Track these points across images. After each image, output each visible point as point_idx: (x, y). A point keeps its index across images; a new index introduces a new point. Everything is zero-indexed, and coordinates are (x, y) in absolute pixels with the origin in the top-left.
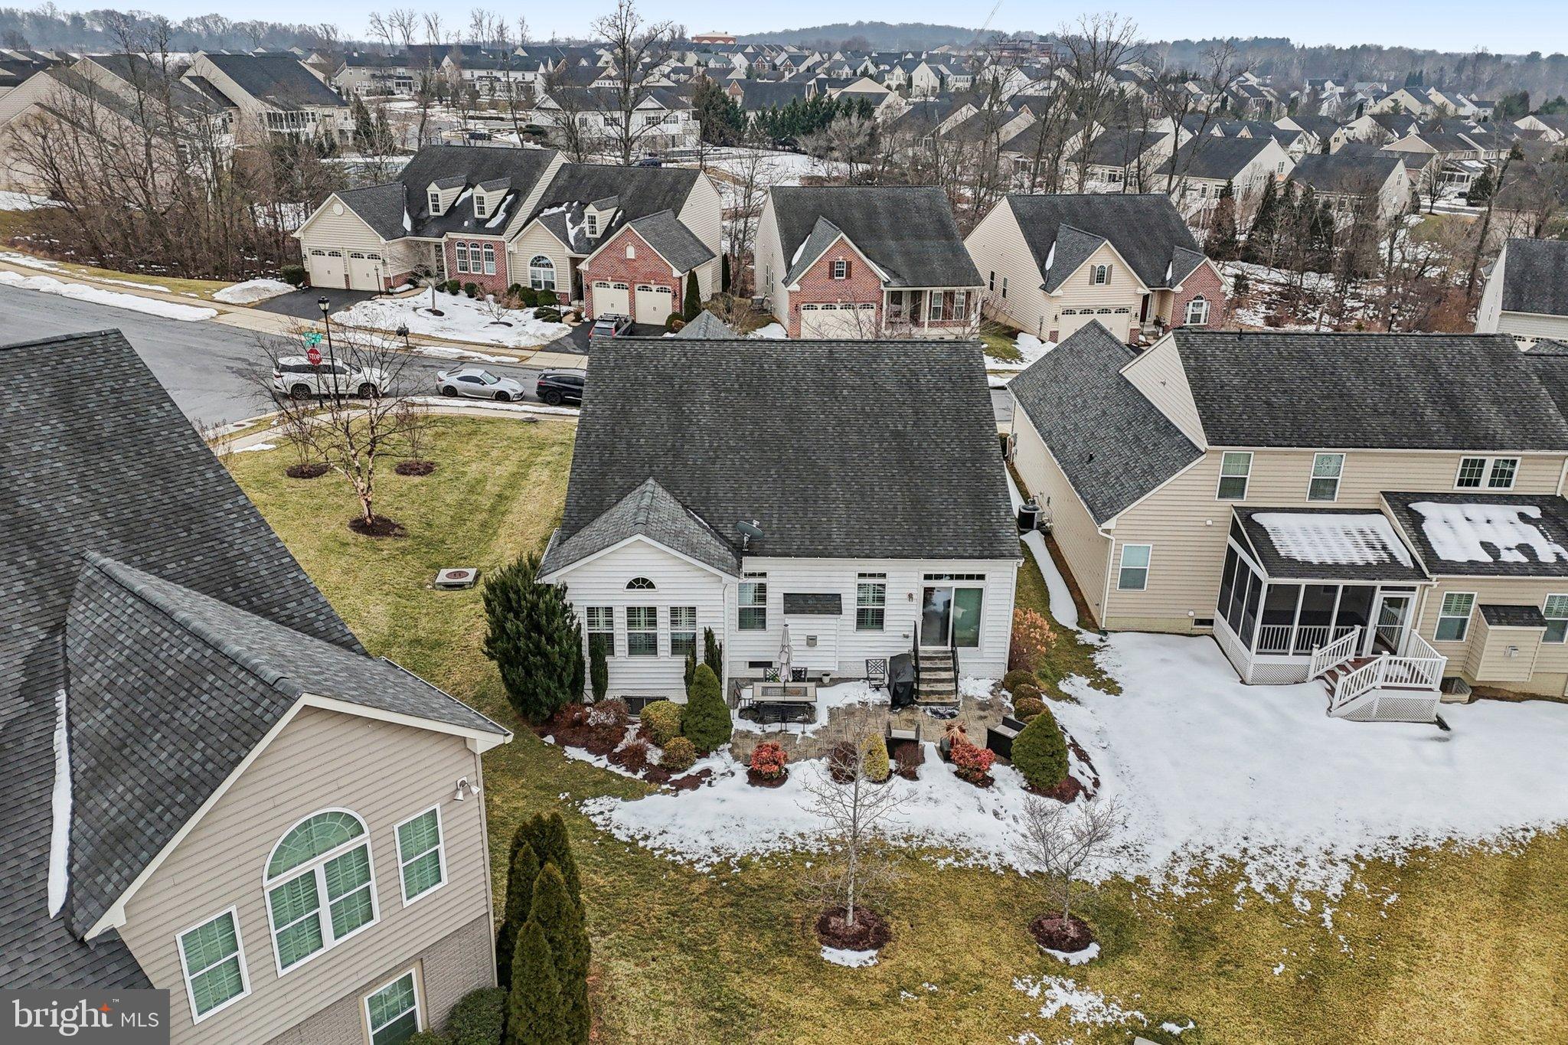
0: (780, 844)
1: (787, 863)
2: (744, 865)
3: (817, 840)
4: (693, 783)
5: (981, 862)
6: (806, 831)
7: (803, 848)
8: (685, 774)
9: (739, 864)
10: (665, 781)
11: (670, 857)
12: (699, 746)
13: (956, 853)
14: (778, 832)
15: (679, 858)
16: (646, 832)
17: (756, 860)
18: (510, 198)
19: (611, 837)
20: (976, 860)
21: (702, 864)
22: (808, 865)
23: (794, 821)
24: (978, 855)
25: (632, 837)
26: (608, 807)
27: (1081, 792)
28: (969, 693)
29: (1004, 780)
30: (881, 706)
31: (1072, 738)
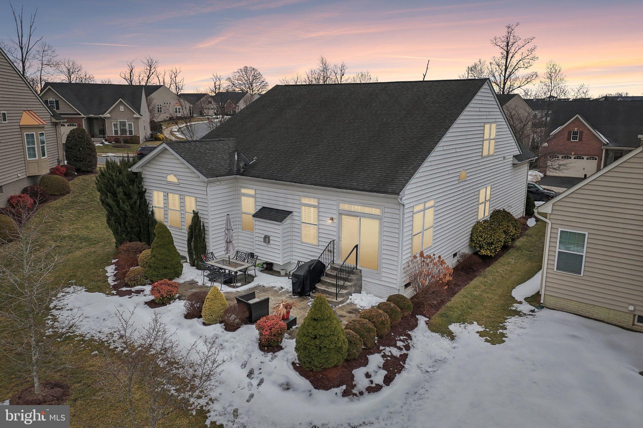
5: (192, 398)
13: (185, 385)
14: (114, 330)
27: (344, 387)
28: (356, 302)
29: (286, 353)
30: (288, 292)
31: (406, 356)
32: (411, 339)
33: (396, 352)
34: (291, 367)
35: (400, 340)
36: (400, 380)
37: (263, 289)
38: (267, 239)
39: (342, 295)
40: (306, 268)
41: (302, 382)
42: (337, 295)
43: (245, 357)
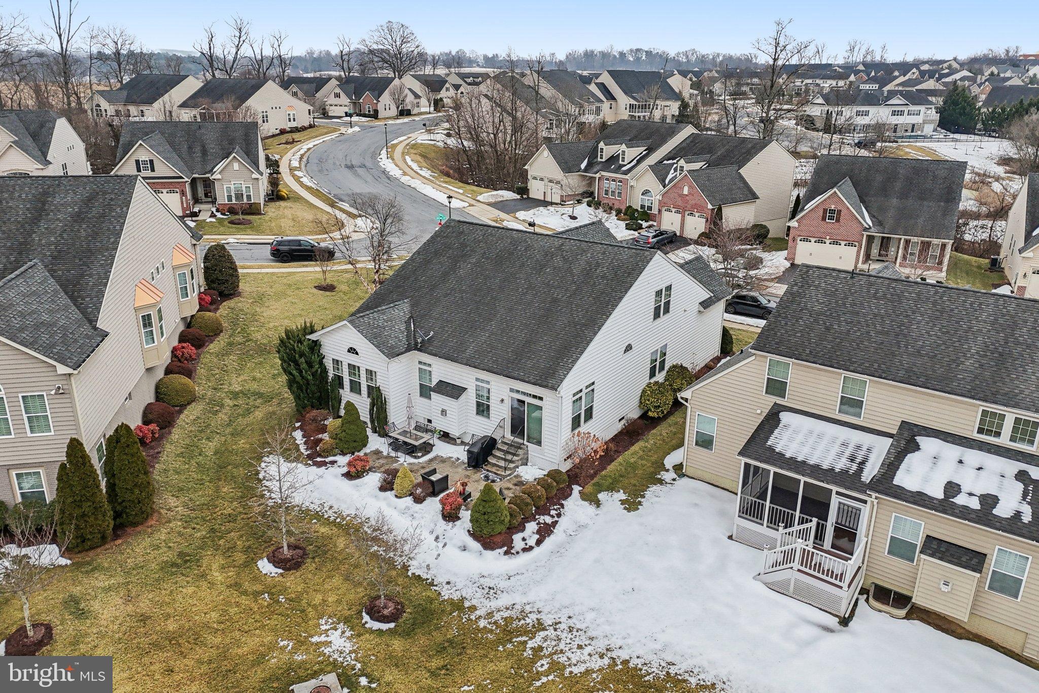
0: (316, 507)
1: (307, 516)
3: (334, 512)
4: (322, 464)
6: (335, 506)
7: (323, 513)
10: (312, 460)
12: (338, 447)
14: (323, 501)
18: (644, 153)
19: (258, 474)
22: (314, 521)
23: (338, 499)
25: (264, 478)
27: (505, 548)
28: (522, 474)
29: (463, 522)
30: (464, 463)
31: (556, 522)
32: (563, 508)
33: (548, 520)
34: (467, 534)
35: (554, 509)
36: (548, 542)
37: (443, 460)
38: (444, 412)
39: (510, 469)
40: (480, 445)
41: (475, 545)
42: (505, 469)
43: (432, 525)
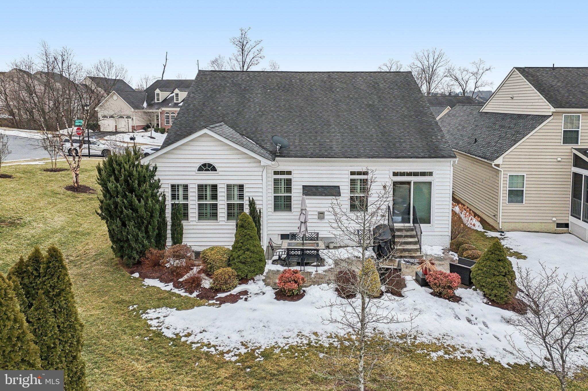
0: (298, 339)
1: (303, 353)
2: (267, 354)
3: (328, 337)
4: (234, 299)
5: (467, 355)
6: (320, 332)
7: (316, 343)
8: (228, 293)
9: (263, 354)
10: (213, 298)
11: (205, 349)
12: (240, 273)
13: (444, 348)
14: (296, 332)
15: (212, 349)
16: (189, 331)
17: (277, 351)
19: (159, 334)
20: (462, 353)
21: (230, 355)
22: (321, 355)
23: (309, 324)
24: (463, 350)
25: (177, 335)
26: (164, 315)
28: (428, 253)
38: (322, 215)
